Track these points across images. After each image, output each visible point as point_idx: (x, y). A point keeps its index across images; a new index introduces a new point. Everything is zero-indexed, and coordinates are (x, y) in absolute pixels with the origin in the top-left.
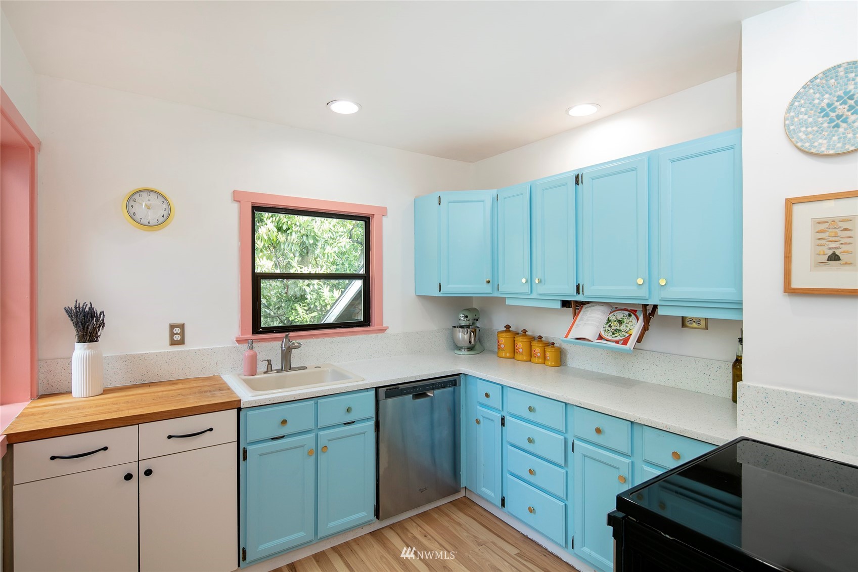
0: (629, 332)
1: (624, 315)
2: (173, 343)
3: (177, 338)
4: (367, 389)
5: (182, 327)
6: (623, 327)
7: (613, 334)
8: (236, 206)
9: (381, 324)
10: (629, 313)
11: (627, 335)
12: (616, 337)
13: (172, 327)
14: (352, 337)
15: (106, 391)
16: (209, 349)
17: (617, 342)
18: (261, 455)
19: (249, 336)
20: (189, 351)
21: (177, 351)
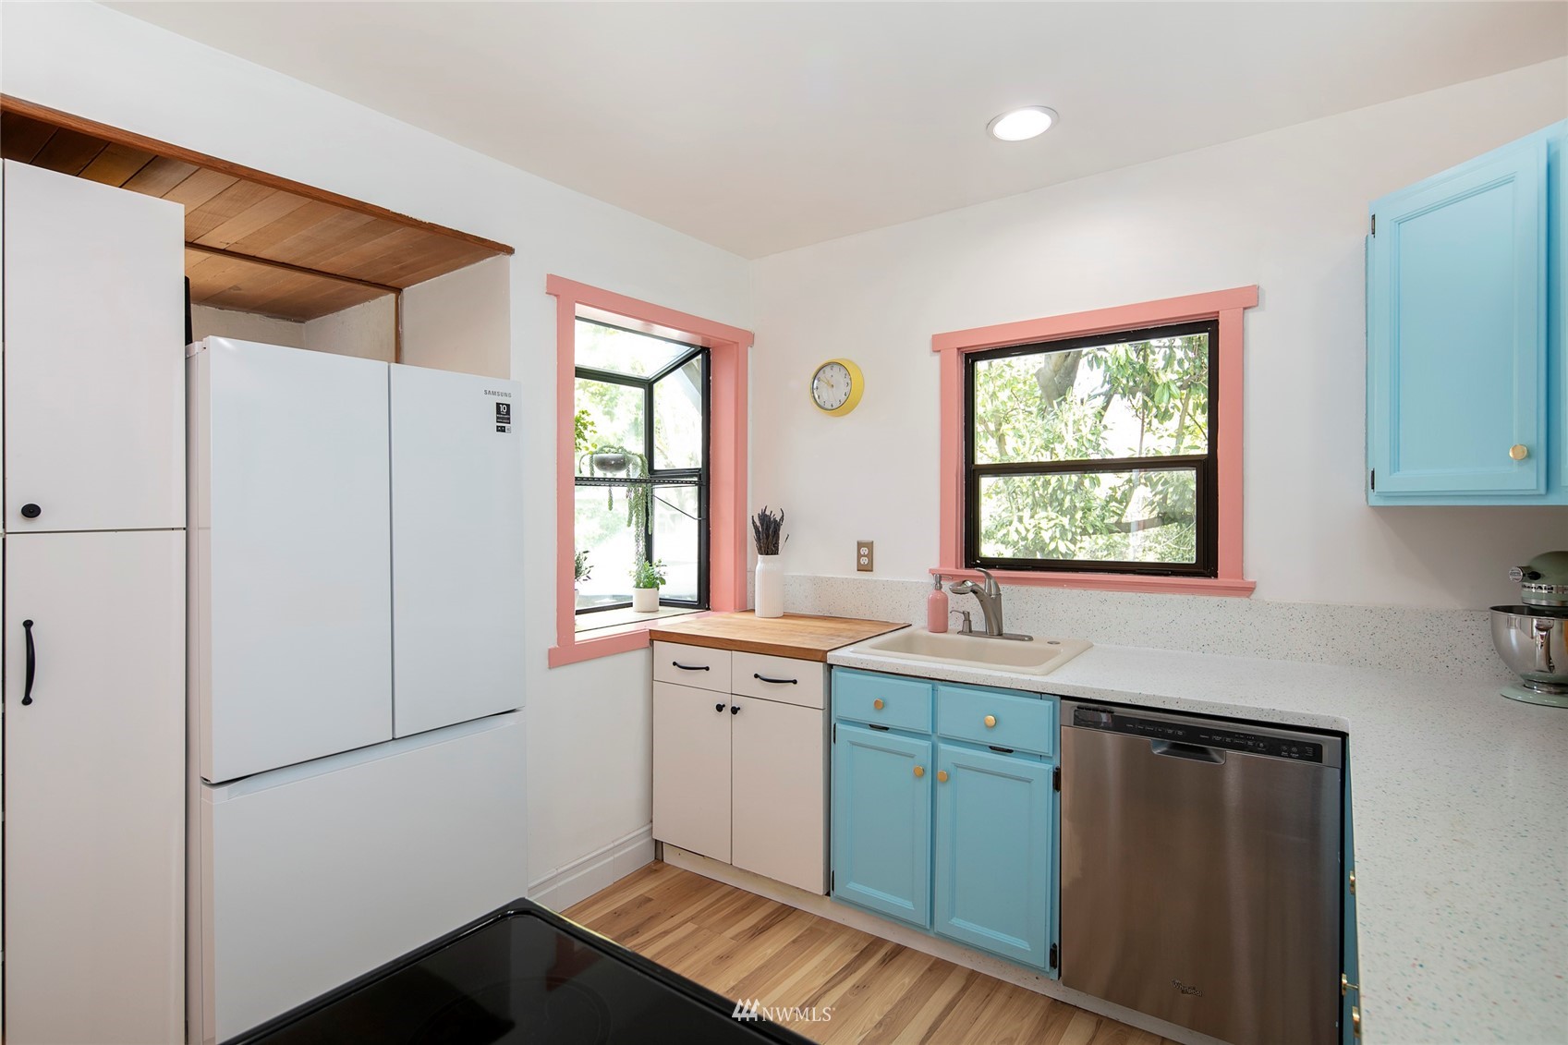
2: (861, 568)
3: (864, 561)
4: (1041, 693)
5: (870, 545)
8: (936, 358)
9: (1241, 573)
13: (860, 545)
14: (1155, 595)
15: (785, 616)
16: (899, 582)
18: (853, 744)
19: (950, 569)
20: (876, 581)
21: (864, 580)
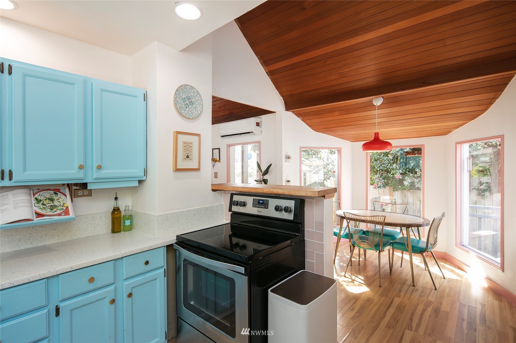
0: (64, 205)
1: (51, 194)
6: (56, 203)
7: (52, 210)
10: (53, 191)
11: (65, 208)
12: (55, 211)
17: (59, 215)
